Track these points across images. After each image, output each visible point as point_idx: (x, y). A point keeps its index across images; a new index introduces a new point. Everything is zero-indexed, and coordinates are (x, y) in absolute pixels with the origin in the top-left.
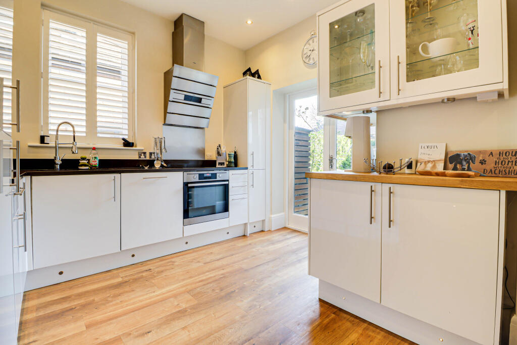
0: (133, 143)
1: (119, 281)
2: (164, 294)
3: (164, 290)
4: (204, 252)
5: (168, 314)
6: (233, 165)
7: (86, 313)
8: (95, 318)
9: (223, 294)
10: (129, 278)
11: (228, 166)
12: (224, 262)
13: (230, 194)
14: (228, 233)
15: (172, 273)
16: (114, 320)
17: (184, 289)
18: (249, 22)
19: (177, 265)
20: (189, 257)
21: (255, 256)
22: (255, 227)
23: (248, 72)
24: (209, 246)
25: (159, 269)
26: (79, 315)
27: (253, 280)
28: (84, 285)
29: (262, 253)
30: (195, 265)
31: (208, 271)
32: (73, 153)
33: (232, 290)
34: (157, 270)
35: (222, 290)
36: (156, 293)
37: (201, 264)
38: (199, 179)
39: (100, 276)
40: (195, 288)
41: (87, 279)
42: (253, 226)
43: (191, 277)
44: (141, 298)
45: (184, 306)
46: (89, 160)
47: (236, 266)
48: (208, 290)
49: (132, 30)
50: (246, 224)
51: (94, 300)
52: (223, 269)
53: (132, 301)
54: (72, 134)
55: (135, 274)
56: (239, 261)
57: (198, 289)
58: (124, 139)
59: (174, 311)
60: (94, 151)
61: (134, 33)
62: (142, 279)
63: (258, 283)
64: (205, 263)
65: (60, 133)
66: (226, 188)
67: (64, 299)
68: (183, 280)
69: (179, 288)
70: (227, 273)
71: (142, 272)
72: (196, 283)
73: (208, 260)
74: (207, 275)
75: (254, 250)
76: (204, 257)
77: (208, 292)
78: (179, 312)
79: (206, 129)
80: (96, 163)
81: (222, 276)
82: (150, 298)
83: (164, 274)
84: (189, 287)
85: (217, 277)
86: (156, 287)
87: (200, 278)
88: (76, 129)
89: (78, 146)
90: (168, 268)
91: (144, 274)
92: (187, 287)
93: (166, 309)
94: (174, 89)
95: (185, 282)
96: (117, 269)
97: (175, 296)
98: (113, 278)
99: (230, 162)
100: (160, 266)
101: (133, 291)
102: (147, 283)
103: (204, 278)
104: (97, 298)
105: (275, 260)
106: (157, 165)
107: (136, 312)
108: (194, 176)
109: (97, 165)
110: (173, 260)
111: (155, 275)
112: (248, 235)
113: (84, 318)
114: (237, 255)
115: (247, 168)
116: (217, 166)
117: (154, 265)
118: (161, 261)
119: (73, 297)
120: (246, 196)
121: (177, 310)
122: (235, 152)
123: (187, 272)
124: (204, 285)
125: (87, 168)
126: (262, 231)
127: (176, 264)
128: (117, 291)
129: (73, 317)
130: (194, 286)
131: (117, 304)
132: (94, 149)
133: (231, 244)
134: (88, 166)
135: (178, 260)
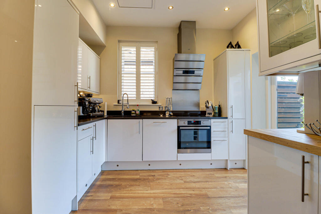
0: (156, 102)
1: (138, 177)
2: (151, 194)
3: (152, 192)
4: (189, 173)
5: (144, 208)
6: (217, 115)
7: (115, 190)
8: (115, 194)
9: (181, 209)
10: (142, 177)
11: (214, 116)
12: (197, 185)
13: (212, 136)
14: (211, 164)
15: (163, 182)
16: (121, 199)
17: (162, 195)
18: (227, 9)
19: (169, 178)
20: (178, 174)
21: (223, 188)
22: (236, 164)
23: (230, 46)
24: (196, 170)
25: (158, 177)
26: (113, 190)
27: (209, 208)
28: (124, 175)
29: (231, 188)
30: (179, 181)
31: (183, 188)
32: (127, 108)
33: (189, 209)
34: (157, 177)
35: (182, 206)
36: (148, 192)
37: (182, 182)
38: (188, 124)
39: (132, 172)
40: (168, 197)
41: (127, 172)
42: (235, 163)
43: (171, 189)
44: (140, 192)
45: (155, 206)
46: (135, 111)
47: (204, 192)
48: (174, 202)
49: (156, 41)
50: (227, 160)
51: (122, 184)
52: (193, 190)
53: (135, 192)
54: (127, 98)
55: (147, 176)
56: (209, 188)
57: (169, 199)
58: (152, 100)
59: (148, 207)
60: (137, 107)
61: (157, 42)
62: (147, 180)
63: (211, 212)
64: (185, 182)
65: (124, 98)
66: (209, 132)
67: (113, 179)
68: (166, 189)
69: (160, 193)
70: (195, 194)
71: (150, 176)
72: (172, 194)
73: (188, 180)
74: (181, 191)
75: (226, 183)
76: (187, 177)
77: (173, 203)
78: (150, 209)
79: (200, 90)
80: (138, 112)
81: (189, 195)
82: (143, 193)
83: (159, 181)
84: (166, 195)
85: (186, 195)
86: (150, 188)
87: (175, 191)
88: (129, 96)
89: (129, 104)
90: (163, 177)
91: (150, 177)
92: (165, 194)
93: (145, 204)
94: (176, 68)
95: (166, 190)
96: (141, 170)
97: (155, 198)
98: (136, 175)
99: (215, 113)
100: (160, 175)
101: (139, 186)
102: (148, 183)
103: (178, 192)
104: (123, 184)
105: (239, 197)
106: (167, 115)
107: (132, 199)
108: (184, 122)
109: (139, 114)
110: (169, 173)
111: (155, 180)
112: (229, 169)
113: (113, 192)
114: (210, 183)
115: (227, 118)
116: (207, 115)
117: (158, 173)
118: (163, 172)
119: (117, 179)
120: (226, 139)
121: (150, 207)
122: (219, 106)
123: (171, 184)
124: (175, 197)
125: (134, 115)
126: (244, 169)
127: (169, 176)
128: (132, 183)
129: (110, 190)
130: (168, 195)
131: (128, 190)
132: (138, 105)
133: (211, 173)
134: (134, 114)
135: (171, 175)
